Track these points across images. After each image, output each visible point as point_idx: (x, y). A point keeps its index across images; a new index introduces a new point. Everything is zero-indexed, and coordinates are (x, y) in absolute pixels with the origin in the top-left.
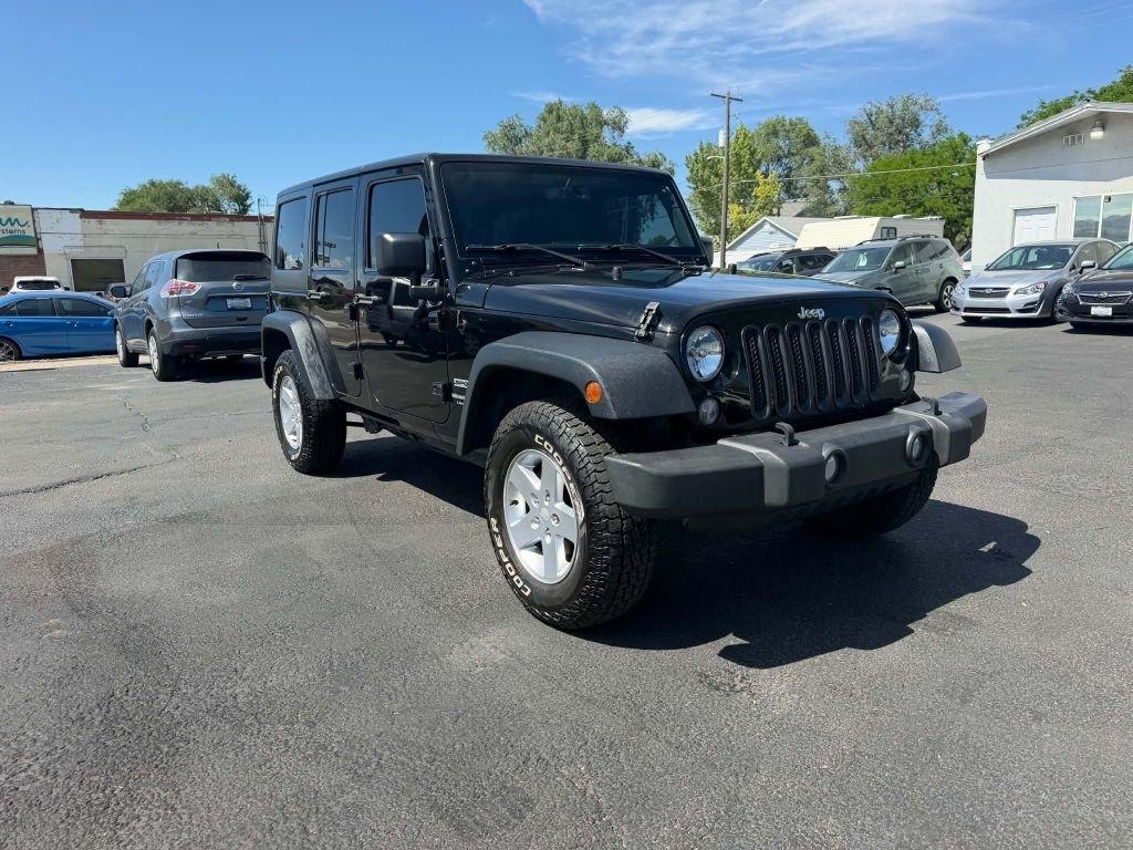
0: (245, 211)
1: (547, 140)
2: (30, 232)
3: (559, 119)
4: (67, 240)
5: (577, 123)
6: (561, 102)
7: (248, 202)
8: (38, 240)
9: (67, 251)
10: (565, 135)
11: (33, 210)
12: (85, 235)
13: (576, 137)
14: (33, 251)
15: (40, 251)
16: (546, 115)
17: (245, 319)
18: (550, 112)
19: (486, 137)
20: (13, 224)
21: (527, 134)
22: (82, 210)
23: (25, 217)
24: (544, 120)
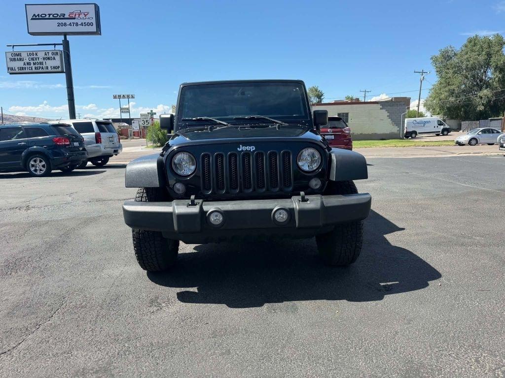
0: (321, 101)
1: (466, 56)
3: (475, 45)
5: (486, 46)
6: (476, 36)
7: (322, 98)
10: (476, 53)
13: (484, 53)
16: (468, 44)
18: (470, 42)
19: (432, 59)
21: (455, 54)
24: (466, 46)
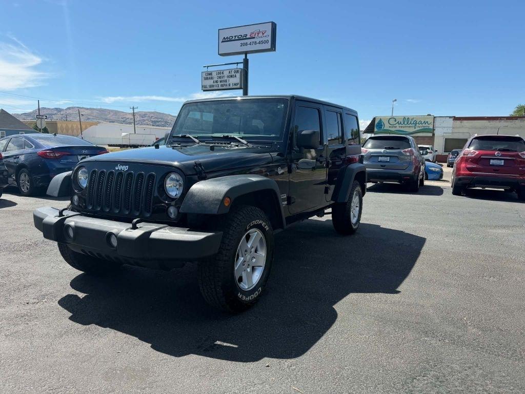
2: (431, 127)
4: (445, 130)
8: (434, 130)
9: (444, 135)
11: (435, 117)
12: (453, 128)
14: (431, 135)
15: (434, 135)
17: (385, 166)
20: (425, 124)
22: (454, 117)
23: (430, 120)
